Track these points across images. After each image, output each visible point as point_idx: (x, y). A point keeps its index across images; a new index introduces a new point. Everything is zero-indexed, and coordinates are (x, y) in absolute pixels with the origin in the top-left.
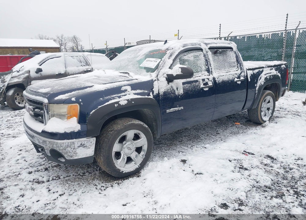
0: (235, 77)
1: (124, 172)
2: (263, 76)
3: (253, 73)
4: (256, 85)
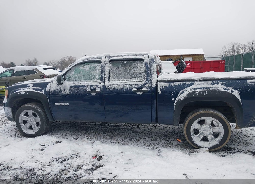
0: (134, 88)
1: (25, 133)
2: (188, 90)
3: (169, 86)
4: (173, 99)
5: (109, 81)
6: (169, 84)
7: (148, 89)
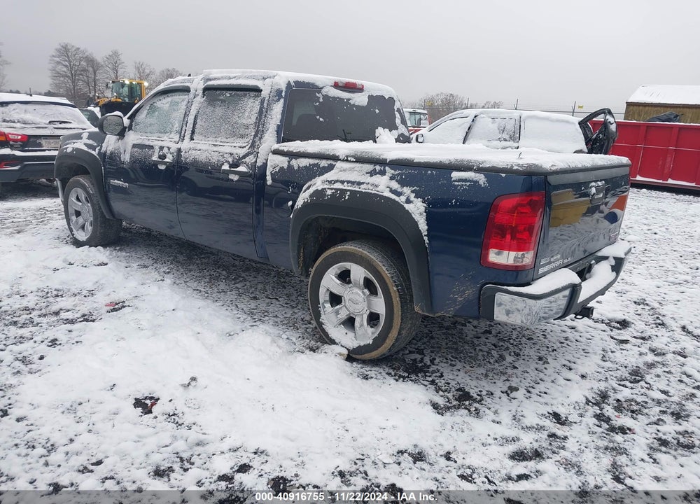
0: (226, 161)
2: (318, 183)
3: (289, 166)
4: (290, 203)
5: (192, 139)
6: (289, 162)
7: (249, 168)
